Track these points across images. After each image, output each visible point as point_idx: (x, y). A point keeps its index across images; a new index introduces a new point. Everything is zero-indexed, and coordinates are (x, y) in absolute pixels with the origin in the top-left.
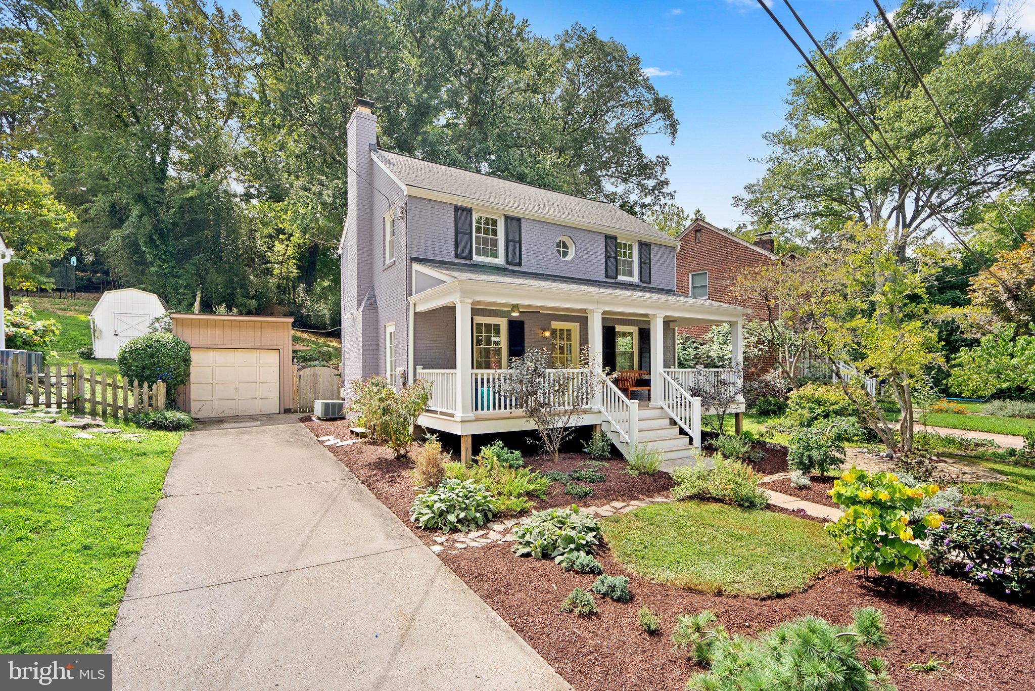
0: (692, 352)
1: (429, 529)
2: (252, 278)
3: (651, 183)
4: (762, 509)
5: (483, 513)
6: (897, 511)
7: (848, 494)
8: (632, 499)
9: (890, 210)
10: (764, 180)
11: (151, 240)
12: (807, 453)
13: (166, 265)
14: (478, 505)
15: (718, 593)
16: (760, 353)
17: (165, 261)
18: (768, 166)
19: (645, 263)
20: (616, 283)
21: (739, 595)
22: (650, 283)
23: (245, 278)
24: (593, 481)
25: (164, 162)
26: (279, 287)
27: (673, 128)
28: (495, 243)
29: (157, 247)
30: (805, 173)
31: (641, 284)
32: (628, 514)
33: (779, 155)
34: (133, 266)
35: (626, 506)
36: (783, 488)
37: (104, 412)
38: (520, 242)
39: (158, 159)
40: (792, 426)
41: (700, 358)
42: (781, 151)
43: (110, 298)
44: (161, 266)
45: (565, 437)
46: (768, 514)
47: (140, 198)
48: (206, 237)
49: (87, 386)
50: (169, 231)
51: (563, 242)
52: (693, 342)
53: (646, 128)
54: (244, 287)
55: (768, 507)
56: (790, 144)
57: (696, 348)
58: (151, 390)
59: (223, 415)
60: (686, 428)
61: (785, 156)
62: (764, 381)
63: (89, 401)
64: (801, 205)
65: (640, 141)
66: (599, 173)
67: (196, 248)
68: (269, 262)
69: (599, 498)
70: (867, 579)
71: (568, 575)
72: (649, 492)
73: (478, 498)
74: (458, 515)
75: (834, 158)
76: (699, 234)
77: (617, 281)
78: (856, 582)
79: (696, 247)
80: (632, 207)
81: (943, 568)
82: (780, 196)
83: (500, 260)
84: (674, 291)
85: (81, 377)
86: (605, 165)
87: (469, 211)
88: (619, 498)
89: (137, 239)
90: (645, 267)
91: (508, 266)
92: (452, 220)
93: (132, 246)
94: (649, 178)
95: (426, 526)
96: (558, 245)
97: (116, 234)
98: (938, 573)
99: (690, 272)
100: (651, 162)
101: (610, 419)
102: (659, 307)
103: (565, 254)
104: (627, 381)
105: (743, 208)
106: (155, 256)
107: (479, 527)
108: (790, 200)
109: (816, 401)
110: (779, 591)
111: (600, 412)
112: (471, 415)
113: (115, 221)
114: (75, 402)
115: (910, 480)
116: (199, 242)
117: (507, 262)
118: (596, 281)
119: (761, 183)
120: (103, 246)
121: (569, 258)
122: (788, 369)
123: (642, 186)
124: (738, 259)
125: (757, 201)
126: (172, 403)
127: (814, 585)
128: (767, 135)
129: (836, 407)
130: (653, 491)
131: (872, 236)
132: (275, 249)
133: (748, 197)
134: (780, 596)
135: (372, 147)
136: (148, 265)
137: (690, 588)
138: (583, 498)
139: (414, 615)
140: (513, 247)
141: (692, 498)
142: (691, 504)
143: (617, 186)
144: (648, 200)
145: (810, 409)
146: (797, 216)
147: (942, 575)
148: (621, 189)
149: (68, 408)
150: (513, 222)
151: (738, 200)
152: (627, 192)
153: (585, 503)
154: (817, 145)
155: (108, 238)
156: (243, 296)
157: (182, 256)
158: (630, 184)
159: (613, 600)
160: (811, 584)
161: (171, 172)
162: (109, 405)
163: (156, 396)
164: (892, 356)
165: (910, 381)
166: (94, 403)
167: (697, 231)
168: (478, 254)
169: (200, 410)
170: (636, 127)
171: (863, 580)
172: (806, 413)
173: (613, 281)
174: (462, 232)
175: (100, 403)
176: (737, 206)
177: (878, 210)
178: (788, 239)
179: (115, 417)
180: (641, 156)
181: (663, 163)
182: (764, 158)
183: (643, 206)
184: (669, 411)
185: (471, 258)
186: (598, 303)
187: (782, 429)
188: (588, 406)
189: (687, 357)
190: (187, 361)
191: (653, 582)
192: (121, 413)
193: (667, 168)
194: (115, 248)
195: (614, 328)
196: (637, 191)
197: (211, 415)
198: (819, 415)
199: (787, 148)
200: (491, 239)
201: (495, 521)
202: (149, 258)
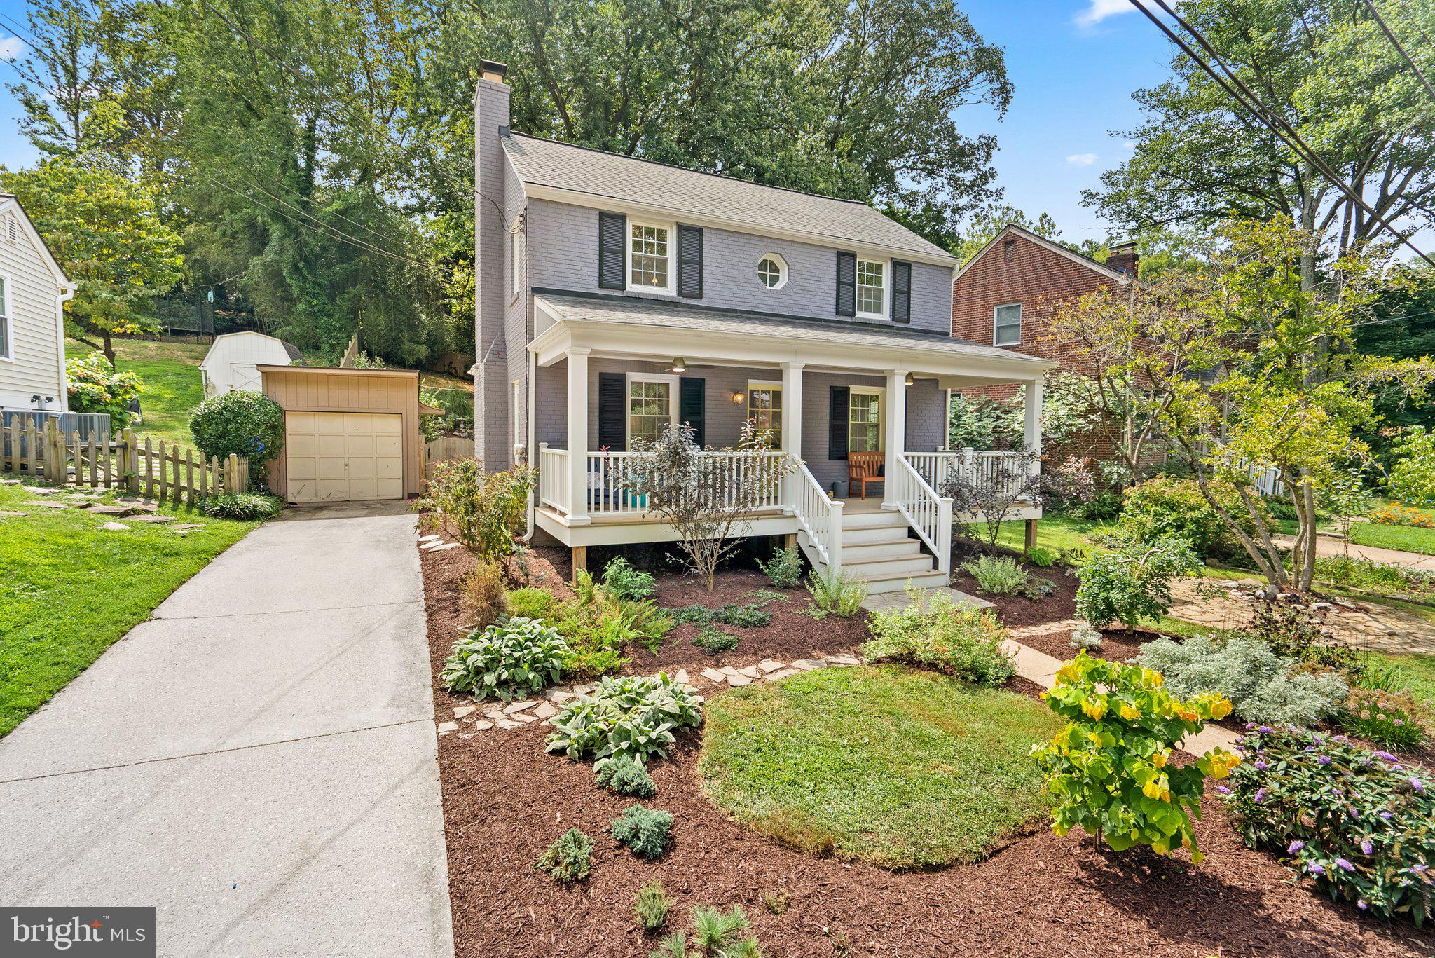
0: (989, 424)
1: (457, 692)
2: (423, 316)
3: (968, 176)
4: (997, 687)
5: (543, 673)
6: (1149, 742)
7: (1070, 701)
8: (799, 657)
9: (1332, 203)
10: (1133, 162)
11: (296, 269)
12: (1103, 595)
13: (315, 302)
14: (535, 661)
15: (824, 852)
16: (1091, 427)
17: (315, 296)
18: (1137, 142)
19: (901, 292)
20: (854, 323)
21: (859, 859)
22: (908, 321)
23: (413, 316)
24: (747, 624)
25: (310, 168)
26: (458, 328)
27: (1004, 93)
28: (663, 264)
29: (305, 279)
30: (1197, 151)
31: (894, 324)
32: (774, 684)
33: (1159, 124)
34: (278, 303)
35: (781, 669)
36: (1059, 648)
37: (164, 494)
38: (700, 264)
39: (302, 163)
40: (1129, 539)
41: (1002, 432)
42: (1162, 117)
43: (225, 343)
44: (309, 303)
45: (726, 553)
46: (1007, 696)
47: (278, 215)
48: (365, 264)
49: (142, 459)
50: (317, 256)
51: (772, 262)
52: (996, 409)
53: (963, 95)
54: (412, 328)
55: (1012, 682)
56: (1178, 107)
57: (998, 418)
58: (222, 466)
59: (328, 499)
60: (929, 542)
61: (1168, 126)
62: (1061, 474)
63: (144, 478)
64: (1190, 199)
65: (953, 116)
66: (892, 162)
67: (353, 278)
68: (446, 296)
69: (745, 653)
70: (1101, 849)
71: (599, 795)
72: (832, 646)
73: (535, 650)
74: (500, 675)
75: (1249, 125)
76: (1010, 248)
77: (854, 319)
78: (1078, 851)
79: (1005, 267)
80: (939, 212)
81: (1254, 837)
82: (1157, 188)
83: (670, 291)
84: (947, 334)
85: (134, 448)
86: (900, 152)
87: (622, 218)
88: (779, 655)
89: (281, 269)
90: (901, 298)
91: (681, 299)
92: (594, 233)
93: (274, 275)
94: (966, 169)
95: (454, 687)
96: (763, 265)
97: (256, 262)
98: (1243, 846)
99: (995, 305)
100: (971, 146)
101: (807, 526)
102: (901, 358)
103: (774, 280)
104: (861, 467)
105: (1097, 208)
106: (302, 290)
107: (531, 695)
108: (1174, 193)
109: (1167, 503)
110: (930, 859)
111: (795, 516)
112: (586, 518)
113: (257, 245)
114: (126, 479)
115: (1262, 652)
116: (357, 270)
117: (680, 293)
118: (820, 320)
119: (1126, 169)
120: (241, 277)
121: (778, 286)
122: (1129, 452)
123: (957, 181)
124: (1068, 285)
125: (1118, 197)
126: (257, 482)
127: (1006, 848)
128: (1140, 94)
129: (1197, 514)
130: (841, 644)
131: (1261, 242)
132: (454, 279)
133: (1104, 190)
134: (930, 868)
135: (504, 131)
136: (294, 301)
137: (781, 839)
138: (718, 653)
139: (321, 849)
140: (690, 270)
141: (893, 659)
142: (884, 672)
143: (919, 182)
144: (964, 201)
145: (1156, 515)
146: (1182, 218)
147: (1251, 849)
148: (924, 186)
149: (119, 487)
150: (691, 234)
151: (1089, 196)
152: (934, 190)
153: (717, 660)
154: (1218, 104)
155: (246, 268)
156: (411, 341)
157: (335, 289)
158: (939, 179)
159: (633, 854)
160: (1001, 845)
161: (319, 178)
162: (169, 485)
163: (229, 474)
164: (1273, 441)
165: (1312, 480)
166: (151, 482)
167: (1008, 243)
168: (636, 280)
169: (299, 492)
170: (949, 95)
171: (1091, 849)
172: (1148, 519)
173: (848, 319)
174: (610, 252)
175: (158, 482)
176: (1087, 205)
177: (1314, 204)
178: (1185, 255)
179: (177, 500)
180: (955, 138)
181: (988, 146)
182: (1133, 131)
183: (956, 210)
184: (908, 516)
185: (623, 288)
186: (796, 352)
187: (1112, 543)
188: (779, 506)
189: (983, 431)
190: (277, 428)
191: (730, 819)
192: (185, 496)
193: (994, 153)
194: (256, 278)
195: (848, 389)
196: (948, 189)
197: (314, 500)
198: (1168, 524)
199: (1171, 113)
200: (658, 259)
201: (561, 686)
202: (295, 292)
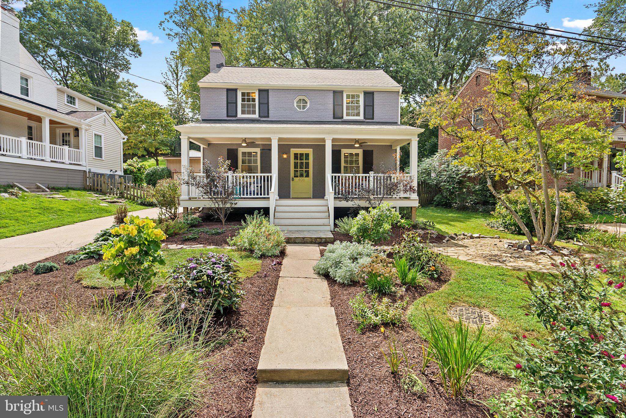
19: (369, 106)
20: (342, 122)
22: (373, 119)
28: (254, 106)
31: (365, 120)
37: (130, 198)
38: (268, 104)
51: (303, 100)
63: (126, 193)
76: (479, 79)
79: (477, 89)
85: (123, 184)
87: (236, 90)
90: (369, 109)
91: (260, 118)
92: (225, 97)
96: (299, 102)
103: (304, 107)
114: (121, 193)
118: (325, 122)
135: (218, 66)
140: (264, 107)
149: (119, 196)
150: (264, 92)
162: (132, 195)
167: (477, 77)
168: (243, 113)
174: (231, 104)
175: (129, 194)
185: (236, 116)
192: (136, 199)
195: (340, 151)
200: (252, 104)
